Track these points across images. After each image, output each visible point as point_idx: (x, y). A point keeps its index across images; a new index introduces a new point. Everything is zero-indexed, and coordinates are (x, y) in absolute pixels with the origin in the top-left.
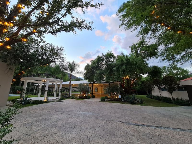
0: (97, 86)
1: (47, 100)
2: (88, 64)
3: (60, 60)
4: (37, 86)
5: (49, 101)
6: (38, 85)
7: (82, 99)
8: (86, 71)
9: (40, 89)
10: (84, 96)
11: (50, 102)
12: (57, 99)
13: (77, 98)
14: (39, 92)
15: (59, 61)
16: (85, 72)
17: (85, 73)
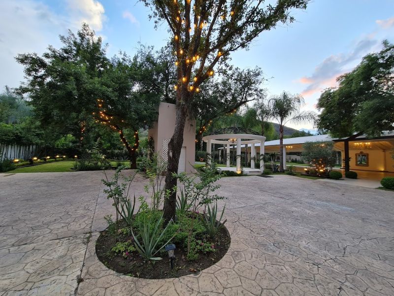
0: (366, 147)
1: (242, 172)
2: (330, 90)
3: (256, 97)
4: (222, 151)
5: (244, 173)
6: (223, 148)
7: (317, 178)
8: (322, 109)
9: (228, 154)
10: (321, 170)
11: (246, 175)
12: (258, 172)
13: (302, 175)
14: (227, 159)
15: (254, 99)
16: (320, 113)
17: (319, 116)
